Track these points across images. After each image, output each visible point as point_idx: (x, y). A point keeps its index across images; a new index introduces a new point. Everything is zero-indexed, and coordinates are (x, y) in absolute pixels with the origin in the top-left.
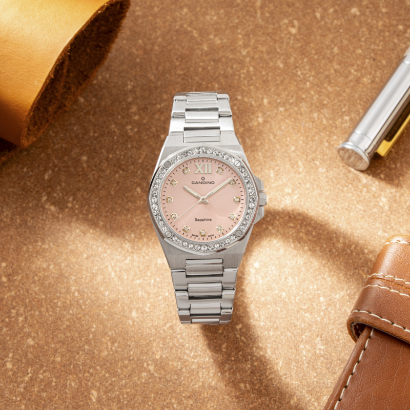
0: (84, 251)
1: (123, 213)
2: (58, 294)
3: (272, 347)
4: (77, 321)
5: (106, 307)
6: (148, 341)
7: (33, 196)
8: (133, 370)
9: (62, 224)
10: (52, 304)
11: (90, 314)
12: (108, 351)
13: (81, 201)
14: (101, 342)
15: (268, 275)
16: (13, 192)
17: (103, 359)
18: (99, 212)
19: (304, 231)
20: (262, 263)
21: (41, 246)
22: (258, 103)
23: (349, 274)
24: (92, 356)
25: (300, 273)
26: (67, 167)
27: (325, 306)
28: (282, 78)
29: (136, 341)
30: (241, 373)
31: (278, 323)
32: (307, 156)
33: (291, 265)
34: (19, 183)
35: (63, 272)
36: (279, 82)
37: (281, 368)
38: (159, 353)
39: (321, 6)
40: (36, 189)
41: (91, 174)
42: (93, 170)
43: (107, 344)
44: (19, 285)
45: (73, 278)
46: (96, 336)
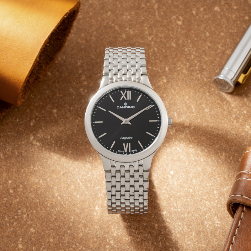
0: (61, 170)
1: (83, 144)
2: (47, 199)
3: (187, 224)
4: (61, 215)
5: (79, 205)
6: (108, 225)
7: (25, 137)
8: (100, 244)
9: (45, 154)
10: (44, 205)
11: (69, 210)
12: (83, 233)
13: (56, 138)
14: (78, 228)
15: (180, 178)
16: (11, 135)
17: (80, 238)
18: (68, 145)
19: (199, 149)
20: (175, 172)
21: (33, 169)
22: (162, 70)
23: (230, 175)
24: (73, 237)
25: (200, 176)
26: (45, 117)
27: (218, 196)
28: (176, 53)
29: (100, 225)
30: (169, 242)
31: (189, 209)
32: (196, 101)
33: (194, 171)
34: (14, 129)
35: (49, 184)
36: (174, 56)
37: (194, 237)
38: (116, 232)
39: (195, 6)
40: (26, 132)
41: (60, 121)
42: (61, 118)
43: (82, 228)
44: (21, 194)
45: (56, 188)
46: (74, 224)
